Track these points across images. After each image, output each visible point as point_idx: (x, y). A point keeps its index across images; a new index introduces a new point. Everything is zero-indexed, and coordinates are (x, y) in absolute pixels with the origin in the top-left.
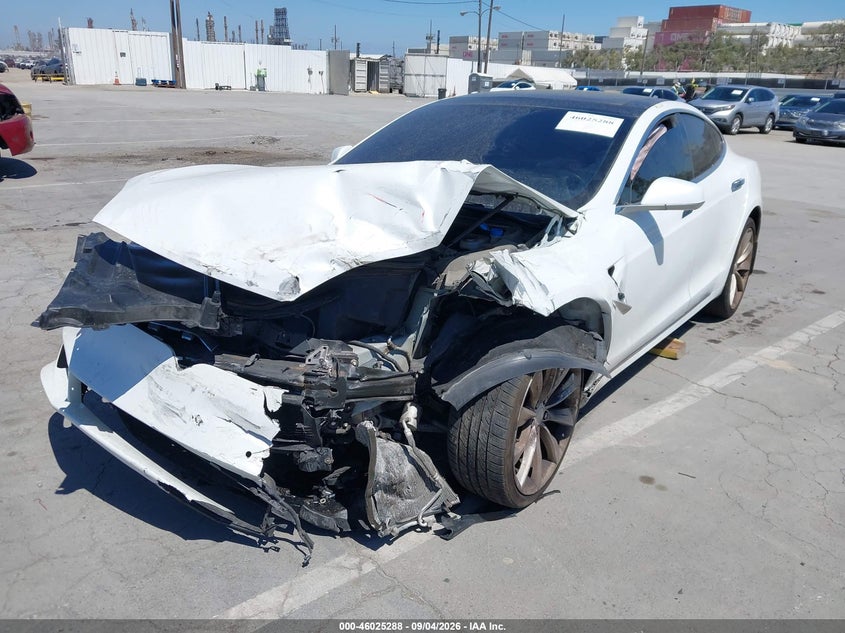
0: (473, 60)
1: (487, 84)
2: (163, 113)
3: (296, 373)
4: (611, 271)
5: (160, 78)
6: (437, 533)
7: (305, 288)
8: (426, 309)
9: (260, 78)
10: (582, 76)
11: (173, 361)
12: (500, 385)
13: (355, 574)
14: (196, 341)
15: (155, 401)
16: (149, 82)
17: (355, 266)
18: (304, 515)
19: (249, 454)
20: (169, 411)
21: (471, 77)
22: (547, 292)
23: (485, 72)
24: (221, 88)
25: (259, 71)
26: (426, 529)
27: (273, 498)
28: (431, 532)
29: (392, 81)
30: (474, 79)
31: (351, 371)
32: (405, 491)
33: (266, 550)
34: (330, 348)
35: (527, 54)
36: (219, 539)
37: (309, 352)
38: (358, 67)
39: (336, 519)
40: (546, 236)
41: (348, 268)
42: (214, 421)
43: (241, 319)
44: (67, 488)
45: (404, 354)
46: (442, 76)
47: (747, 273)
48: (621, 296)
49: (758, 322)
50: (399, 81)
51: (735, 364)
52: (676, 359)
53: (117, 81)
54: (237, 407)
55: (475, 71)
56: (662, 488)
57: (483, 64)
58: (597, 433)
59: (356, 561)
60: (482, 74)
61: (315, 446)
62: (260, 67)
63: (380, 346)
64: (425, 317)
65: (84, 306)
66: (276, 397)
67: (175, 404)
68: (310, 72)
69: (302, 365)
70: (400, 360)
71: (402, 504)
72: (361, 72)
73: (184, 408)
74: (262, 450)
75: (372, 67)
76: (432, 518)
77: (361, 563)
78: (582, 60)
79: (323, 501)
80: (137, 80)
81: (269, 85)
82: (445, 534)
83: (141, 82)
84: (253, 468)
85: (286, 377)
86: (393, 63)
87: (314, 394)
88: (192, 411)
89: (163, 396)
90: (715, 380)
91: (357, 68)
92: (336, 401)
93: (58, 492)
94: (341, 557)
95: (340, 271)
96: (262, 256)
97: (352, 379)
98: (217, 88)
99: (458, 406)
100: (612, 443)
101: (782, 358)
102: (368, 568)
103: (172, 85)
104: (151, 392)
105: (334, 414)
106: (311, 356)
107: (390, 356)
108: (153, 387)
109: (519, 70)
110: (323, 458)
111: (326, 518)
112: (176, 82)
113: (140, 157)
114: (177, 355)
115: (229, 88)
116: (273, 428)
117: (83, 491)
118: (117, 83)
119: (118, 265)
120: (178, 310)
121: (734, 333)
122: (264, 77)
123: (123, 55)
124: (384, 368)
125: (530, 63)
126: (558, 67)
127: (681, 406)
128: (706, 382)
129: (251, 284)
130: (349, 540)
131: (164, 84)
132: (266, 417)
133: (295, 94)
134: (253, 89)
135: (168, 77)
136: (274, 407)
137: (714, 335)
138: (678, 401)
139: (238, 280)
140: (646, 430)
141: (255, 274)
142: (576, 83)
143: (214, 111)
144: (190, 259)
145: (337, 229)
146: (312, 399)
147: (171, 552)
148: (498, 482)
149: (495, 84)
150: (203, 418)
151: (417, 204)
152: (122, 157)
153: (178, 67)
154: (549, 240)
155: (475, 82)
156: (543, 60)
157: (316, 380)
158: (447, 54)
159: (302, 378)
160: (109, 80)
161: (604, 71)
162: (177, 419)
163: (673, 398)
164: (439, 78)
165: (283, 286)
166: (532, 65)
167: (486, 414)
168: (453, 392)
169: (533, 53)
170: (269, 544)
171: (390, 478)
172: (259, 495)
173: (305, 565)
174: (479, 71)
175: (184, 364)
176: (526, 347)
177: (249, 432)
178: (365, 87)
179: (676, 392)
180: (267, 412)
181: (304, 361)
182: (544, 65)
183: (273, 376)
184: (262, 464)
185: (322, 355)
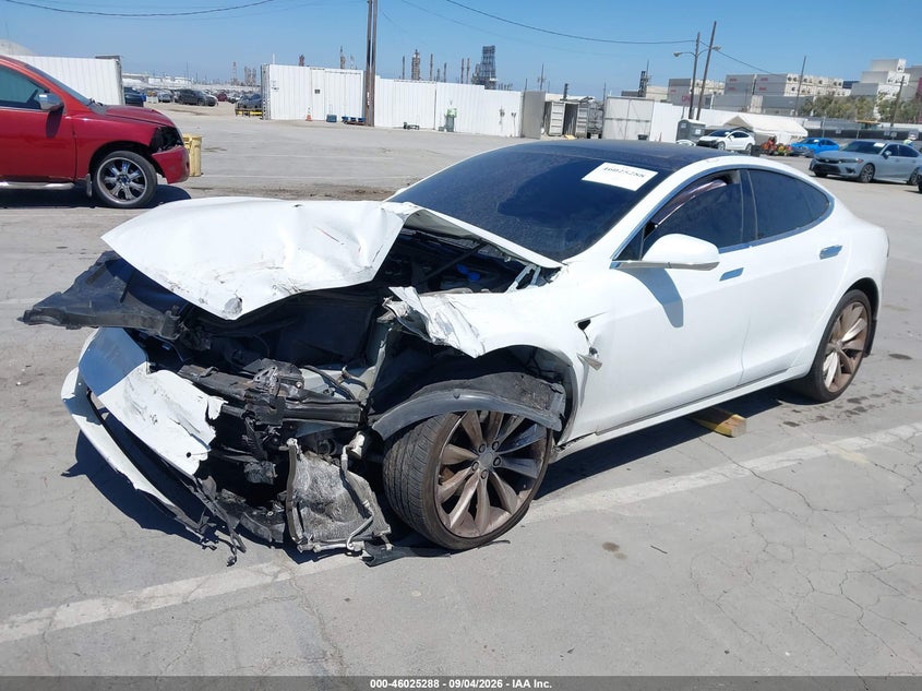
0: (685, 105)
1: (698, 132)
2: (336, 149)
3: (240, 387)
4: (583, 325)
5: (350, 115)
6: (365, 559)
7: (247, 308)
8: (383, 342)
9: (450, 118)
10: (816, 126)
11: (146, 365)
12: (426, 420)
13: (269, 580)
14: (173, 350)
15: (127, 399)
16: (339, 119)
17: (294, 293)
18: (244, 522)
19: (189, 455)
20: (135, 409)
21: (680, 124)
22: (477, 336)
23: (698, 119)
24: (409, 127)
25: (449, 111)
26: (355, 554)
27: (208, 498)
28: (361, 557)
29: (590, 125)
30: (684, 126)
31: (294, 392)
32: (334, 513)
33: (204, 547)
34: (279, 370)
35: (757, 100)
36: (169, 532)
37: (260, 370)
38: (554, 109)
39: (272, 531)
40: (515, 284)
41: (288, 295)
42: (167, 421)
43: (210, 335)
44: (73, 472)
45: (363, 385)
46: (647, 121)
47: (859, 355)
48: (593, 351)
49: (862, 410)
50: (599, 126)
51: (799, 450)
52: (730, 436)
53: (309, 116)
54: (185, 412)
55: (687, 118)
56: (622, 557)
57: (696, 110)
58: (589, 495)
59: (276, 569)
60: (694, 121)
61: (261, 459)
62: (450, 107)
63: (334, 374)
64: (382, 350)
65: (64, 308)
66: (216, 405)
67: (140, 403)
68: (502, 114)
69: (250, 382)
70: (355, 390)
71: (332, 525)
72: (558, 115)
73: (146, 408)
74: (202, 454)
75: (570, 111)
76: (362, 544)
77: (279, 572)
78: (824, 108)
79: (270, 513)
80: (329, 117)
81: (459, 126)
82: (370, 561)
83: (332, 119)
84: (190, 468)
85: (231, 390)
86: (594, 106)
87: (255, 409)
88: (152, 411)
89: (133, 396)
90: (762, 464)
91: (553, 111)
92: (273, 418)
93: (64, 475)
94: (265, 564)
95: (280, 296)
96: (216, 278)
97: (294, 399)
98: (405, 127)
99: (385, 436)
100: (598, 508)
101: (863, 451)
102: (284, 577)
103: (361, 122)
104: (126, 391)
105: (272, 430)
106: (261, 374)
107: (344, 384)
108: (128, 386)
109: (737, 119)
110: (265, 471)
111: (263, 528)
112: (366, 120)
113: (291, 191)
114: (150, 361)
115: (417, 127)
116: (210, 434)
117: (84, 477)
118: (309, 119)
119: (116, 278)
120: (144, 320)
121: (822, 418)
122: (453, 117)
123: (317, 91)
124: (337, 395)
125: (759, 110)
126: (794, 116)
127: (703, 483)
128: (750, 464)
129: (203, 301)
130: (282, 552)
131: (353, 122)
132: (206, 424)
133: (484, 136)
134: (441, 129)
135: (358, 114)
136: (214, 415)
137: (794, 418)
138: (702, 478)
139: (193, 297)
140: (644, 501)
141: (207, 293)
142: (806, 134)
143: (384, 150)
144: (161, 276)
145: (284, 258)
146: (254, 414)
147: (125, 535)
148: (419, 516)
149: (707, 133)
150: (158, 418)
151: (354, 240)
152: (274, 191)
153: (368, 105)
154: (518, 288)
155: (684, 130)
156: (775, 107)
157: (258, 396)
158: (665, 97)
159: (244, 393)
160: (302, 116)
161: (849, 122)
162: (139, 417)
163: (699, 475)
164: (644, 124)
165: (228, 305)
166: (762, 113)
167: (410, 447)
168: (384, 423)
169: (765, 98)
170: (210, 543)
171: (314, 497)
172: (196, 494)
173: (231, 564)
174: (690, 117)
175: (154, 369)
176: (457, 387)
177: (192, 435)
178: (560, 130)
179: (707, 468)
180: (208, 420)
181: (252, 378)
182: (777, 113)
183: (221, 388)
184: (198, 465)
185: (269, 375)
